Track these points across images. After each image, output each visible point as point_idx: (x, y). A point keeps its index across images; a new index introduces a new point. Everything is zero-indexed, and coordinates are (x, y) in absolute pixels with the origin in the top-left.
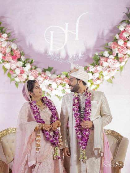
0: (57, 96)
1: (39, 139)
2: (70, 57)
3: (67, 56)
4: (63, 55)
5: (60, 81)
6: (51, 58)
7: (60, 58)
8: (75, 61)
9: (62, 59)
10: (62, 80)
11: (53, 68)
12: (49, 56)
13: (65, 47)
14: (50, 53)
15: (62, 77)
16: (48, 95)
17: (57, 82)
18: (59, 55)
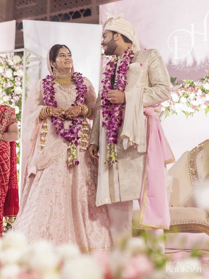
0: (184, 112)
1: (45, 131)
2: (198, 63)
3: (195, 63)
4: (190, 62)
5: (183, 91)
6: (176, 68)
7: (186, 67)
8: (204, 66)
9: (189, 67)
10: (186, 90)
11: (176, 78)
12: (174, 66)
13: (192, 53)
14: (175, 63)
15: (186, 86)
16: (174, 112)
17: (179, 92)
18: (185, 63)
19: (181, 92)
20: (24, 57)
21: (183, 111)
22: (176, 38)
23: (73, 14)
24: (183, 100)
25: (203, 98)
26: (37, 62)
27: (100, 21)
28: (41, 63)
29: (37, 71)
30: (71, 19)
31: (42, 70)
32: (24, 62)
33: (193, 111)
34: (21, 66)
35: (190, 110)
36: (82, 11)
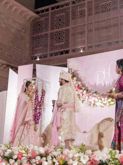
2: (106, 86)
3: (105, 85)
4: (103, 85)
6: (98, 87)
7: (101, 87)
8: (109, 87)
9: (103, 87)
11: (97, 92)
13: (104, 81)
14: (97, 85)
16: (96, 106)
18: (101, 85)
19: (99, 98)
20: (36, 81)
21: (100, 106)
22: (98, 74)
23: (60, 53)
24: (100, 101)
25: (107, 100)
26: (42, 82)
28: (43, 83)
29: (41, 86)
30: (59, 55)
31: (44, 86)
32: (36, 83)
33: (104, 105)
34: (35, 85)
35: (103, 105)
36: (64, 51)
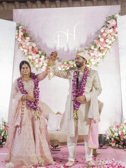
2: (70, 51)
3: (68, 50)
4: (66, 49)
5: (63, 66)
6: (58, 52)
9: (65, 52)
10: (65, 65)
11: (59, 58)
12: (57, 50)
13: (67, 44)
15: (64, 63)
17: (61, 66)
18: (63, 49)
27: (14, 19)
